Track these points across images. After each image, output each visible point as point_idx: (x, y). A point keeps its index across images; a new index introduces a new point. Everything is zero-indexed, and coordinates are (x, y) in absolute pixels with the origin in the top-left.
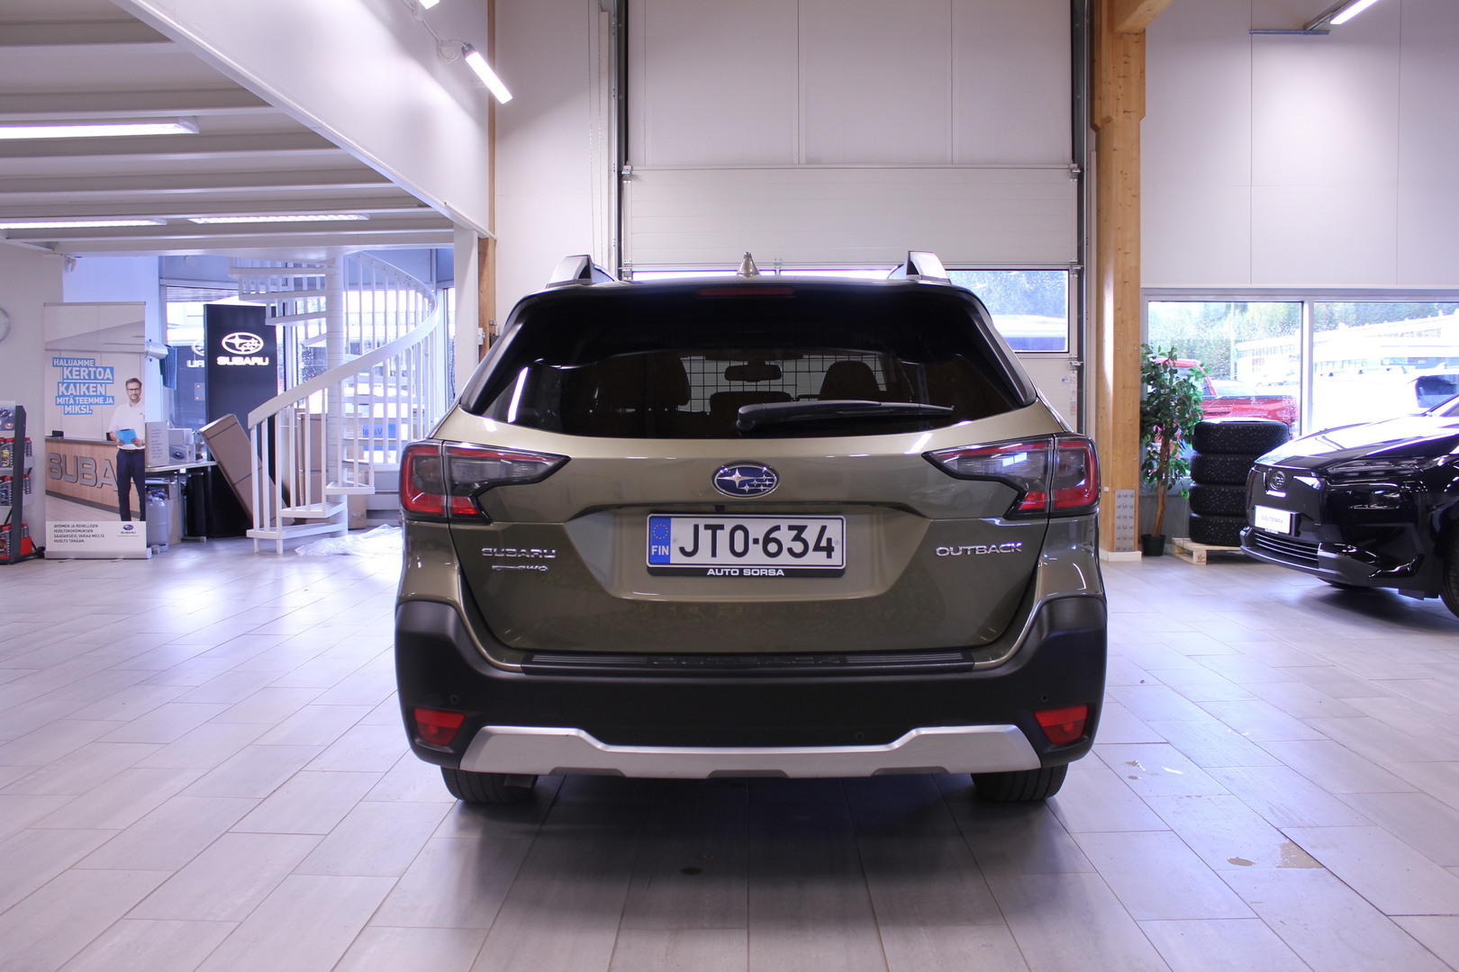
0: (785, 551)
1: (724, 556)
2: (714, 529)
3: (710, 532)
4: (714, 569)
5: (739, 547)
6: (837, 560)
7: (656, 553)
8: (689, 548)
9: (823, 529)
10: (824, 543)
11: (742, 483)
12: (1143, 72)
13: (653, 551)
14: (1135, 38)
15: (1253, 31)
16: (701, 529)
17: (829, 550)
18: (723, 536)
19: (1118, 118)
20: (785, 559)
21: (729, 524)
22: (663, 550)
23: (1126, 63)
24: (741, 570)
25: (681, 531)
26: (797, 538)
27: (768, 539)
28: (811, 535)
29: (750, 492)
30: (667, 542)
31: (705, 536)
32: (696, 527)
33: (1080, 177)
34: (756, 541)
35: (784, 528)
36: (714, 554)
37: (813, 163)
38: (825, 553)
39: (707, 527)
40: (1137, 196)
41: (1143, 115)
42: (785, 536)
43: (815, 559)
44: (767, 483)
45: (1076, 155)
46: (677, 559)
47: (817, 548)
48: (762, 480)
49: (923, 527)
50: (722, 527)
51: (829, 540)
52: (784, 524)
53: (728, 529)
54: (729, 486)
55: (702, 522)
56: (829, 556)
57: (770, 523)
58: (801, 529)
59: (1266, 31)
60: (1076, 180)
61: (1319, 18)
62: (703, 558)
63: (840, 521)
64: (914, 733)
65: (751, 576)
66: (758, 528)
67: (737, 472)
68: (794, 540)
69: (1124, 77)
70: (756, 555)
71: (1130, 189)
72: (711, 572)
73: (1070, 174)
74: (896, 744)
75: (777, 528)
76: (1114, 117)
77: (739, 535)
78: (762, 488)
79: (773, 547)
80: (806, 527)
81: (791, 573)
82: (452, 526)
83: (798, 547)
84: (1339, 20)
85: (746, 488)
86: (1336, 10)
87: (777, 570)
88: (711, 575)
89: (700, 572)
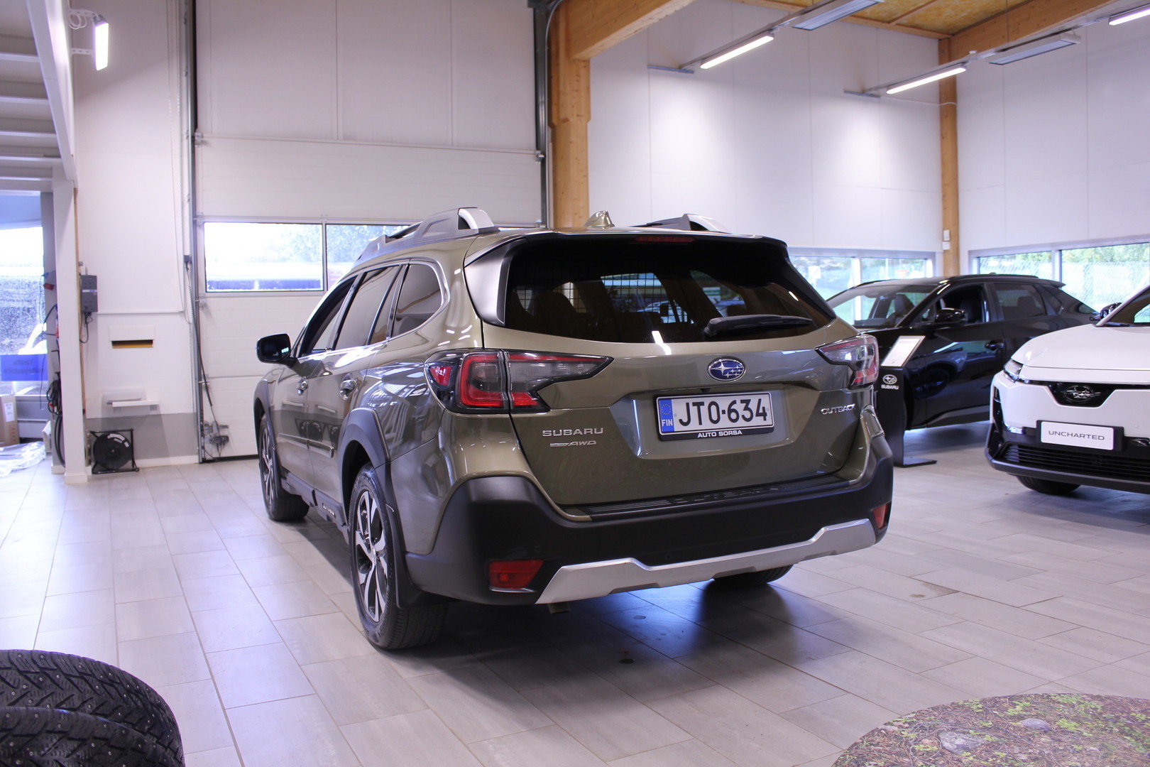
0: (741, 418)
1: (707, 424)
2: (699, 405)
3: (696, 407)
4: (702, 433)
5: (715, 417)
6: (769, 421)
7: (665, 424)
8: (685, 420)
9: (760, 400)
10: (761, 411)
11: (726, 372)
12: (588, 88)
13: (663, 423)
14: (583, 64)
15: (650, 66)
16: (691, 405)
17: (764, 415)
18: (704, 409)
19: (573, 120)
20: (741, 423)
21: (707, 401)
22: (669, 423)
23: (577, 81)
24: (717, 432)
25: (679, 407)
26: (746, 408)
27: (730, 411)
28: (753, 406)
29: (730, 377)
30: (670, 417)
31: (694, 410)
32: (688, 404)
33: (543, 161)
34: (724, 412)
35: (738, 402)
36: (700, 423)
37: (349, 138)
38: (762, 417)
39: (694, 404)
40: (586, 176)
41: (589, 119)
42: (739, 407)
43: (758, 422)
44: (739, 371)
45: (539, 145)
46: (678, 428)
47: (758, 414)
48: (736, 369)
49: (815, 396)
50: (702, 404)
51: (764, 408)
52: (738, 399)
53: (707, 405)
54: (717, 373)
55: (691, 401)
56: (765, 419)
57: (730, 399)
58: (747, 402)
59: (658, 67)
60: (540, 163)
61: (692, 62)
62: (694, 426)
63: (767, 395)
64: (823, 529)
65: (724, 436)
66: (724, 403)
67: (722, 365)
68: (744, 410)
69: (577, 91)
70: (725, 422)
71: (582, 171)
72: (700, 435)
73: (536, 158)
74: (814, 539)
75: (734, 402)
76: (571, 120)
77: (713, 408)
78: (736, 374)
79: (733, 416)
80: (750, 400)
81: (746, 432)
82: (513, 415)
83: (748, 415)
84: (707, 66)
85: (728, 375)
86: (705, 59)
87: (738, 430)
88: (700, 438)
89: (693, 436)
